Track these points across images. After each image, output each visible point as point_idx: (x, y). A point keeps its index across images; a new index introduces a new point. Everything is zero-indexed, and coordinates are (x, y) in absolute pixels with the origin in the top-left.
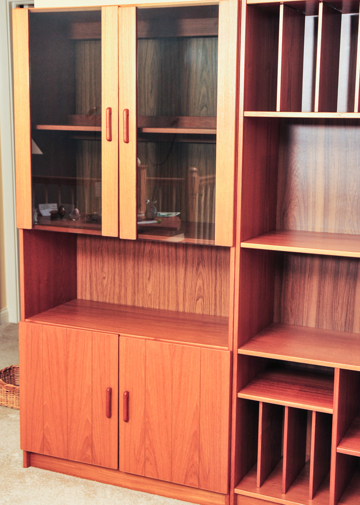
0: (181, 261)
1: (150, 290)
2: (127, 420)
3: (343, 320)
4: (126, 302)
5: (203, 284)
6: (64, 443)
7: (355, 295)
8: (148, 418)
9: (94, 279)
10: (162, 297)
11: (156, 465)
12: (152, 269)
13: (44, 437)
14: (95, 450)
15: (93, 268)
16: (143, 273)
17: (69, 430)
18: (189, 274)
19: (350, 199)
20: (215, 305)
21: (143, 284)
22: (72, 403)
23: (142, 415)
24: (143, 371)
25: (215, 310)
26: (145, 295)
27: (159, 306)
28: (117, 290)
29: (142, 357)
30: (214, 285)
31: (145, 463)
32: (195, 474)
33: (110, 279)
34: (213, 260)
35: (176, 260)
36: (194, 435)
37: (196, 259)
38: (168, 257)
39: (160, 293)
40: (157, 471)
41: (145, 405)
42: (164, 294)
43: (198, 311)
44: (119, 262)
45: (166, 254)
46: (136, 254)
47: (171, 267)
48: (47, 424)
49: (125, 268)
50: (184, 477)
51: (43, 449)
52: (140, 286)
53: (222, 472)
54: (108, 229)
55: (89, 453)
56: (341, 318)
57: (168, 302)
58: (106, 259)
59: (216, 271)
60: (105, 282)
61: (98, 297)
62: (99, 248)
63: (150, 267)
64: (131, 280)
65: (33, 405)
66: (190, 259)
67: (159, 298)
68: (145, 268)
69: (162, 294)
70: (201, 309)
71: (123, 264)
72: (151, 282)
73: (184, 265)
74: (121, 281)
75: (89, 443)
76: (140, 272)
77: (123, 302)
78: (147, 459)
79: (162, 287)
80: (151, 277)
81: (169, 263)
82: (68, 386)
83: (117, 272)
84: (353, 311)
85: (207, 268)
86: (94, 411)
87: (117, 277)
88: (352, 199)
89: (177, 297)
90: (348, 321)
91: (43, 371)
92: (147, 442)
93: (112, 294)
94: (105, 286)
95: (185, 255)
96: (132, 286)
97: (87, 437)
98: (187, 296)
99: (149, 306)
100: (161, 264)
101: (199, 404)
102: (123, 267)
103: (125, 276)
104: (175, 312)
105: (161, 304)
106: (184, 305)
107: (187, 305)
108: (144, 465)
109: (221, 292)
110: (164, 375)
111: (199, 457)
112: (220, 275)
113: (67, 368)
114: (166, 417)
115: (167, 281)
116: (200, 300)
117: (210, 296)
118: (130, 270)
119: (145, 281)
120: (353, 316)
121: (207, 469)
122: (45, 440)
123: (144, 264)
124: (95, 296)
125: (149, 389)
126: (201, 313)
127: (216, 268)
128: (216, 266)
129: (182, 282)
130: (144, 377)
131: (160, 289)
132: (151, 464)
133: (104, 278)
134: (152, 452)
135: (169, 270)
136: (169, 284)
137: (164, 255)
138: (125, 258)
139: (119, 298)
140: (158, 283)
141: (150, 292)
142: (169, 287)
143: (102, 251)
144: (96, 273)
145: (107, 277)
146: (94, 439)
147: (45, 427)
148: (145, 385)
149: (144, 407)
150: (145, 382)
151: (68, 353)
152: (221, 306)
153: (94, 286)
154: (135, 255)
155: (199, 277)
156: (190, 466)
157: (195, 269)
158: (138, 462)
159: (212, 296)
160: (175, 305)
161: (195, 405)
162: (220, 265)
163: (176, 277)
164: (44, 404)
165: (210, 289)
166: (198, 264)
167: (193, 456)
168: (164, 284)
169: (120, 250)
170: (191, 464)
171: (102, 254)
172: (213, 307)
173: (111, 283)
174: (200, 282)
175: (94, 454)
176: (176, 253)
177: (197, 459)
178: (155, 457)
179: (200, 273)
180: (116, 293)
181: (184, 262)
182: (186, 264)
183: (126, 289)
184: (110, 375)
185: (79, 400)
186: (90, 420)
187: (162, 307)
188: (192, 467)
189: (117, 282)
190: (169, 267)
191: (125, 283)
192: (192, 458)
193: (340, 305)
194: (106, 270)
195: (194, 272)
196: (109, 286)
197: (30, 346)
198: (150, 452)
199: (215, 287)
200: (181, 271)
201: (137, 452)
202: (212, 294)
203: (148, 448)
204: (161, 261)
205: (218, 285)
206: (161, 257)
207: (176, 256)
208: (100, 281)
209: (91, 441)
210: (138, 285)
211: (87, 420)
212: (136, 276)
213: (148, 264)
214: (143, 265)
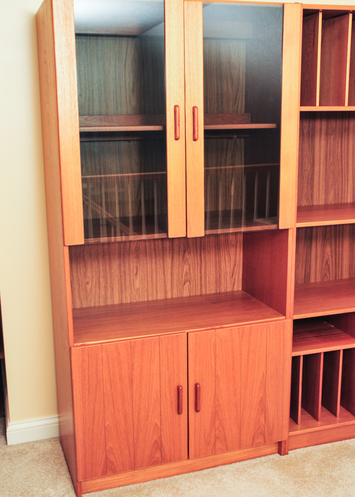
0: (168, 251)
1: (137, 284)
2: (197, 410)
3: (303, 274)
4: (113, 302)
5: (189, 269)
6: (130, 456)
7: (311, 253)
8: (218, 401)
9: (76, 286)
10: (150, 289)
11: (226, 440)
12: (139, 264)
13: (107, 458)
14: (164, 451)
15: (75, 275)
16: (130, 270)
17: (135, 441)
18: (176, 263)
19: (306, 177)
20: (201, 285)
21: (130, 281)
22: (139, 414)
23: (212, 400)
24: (213, 360)
25: (201, 289)
26: (133, 290)
27: (148, 298)
28: (103, 292)
29: (212, 346)
30: (199, 268)
31: (215, 442)
32: (261, 434)
33: (94, 283)
34: (198, 246)
35: (163, 251)
36: (260, 401)
37: (182, 247)
38: (155, 250)
39: (148, 286)
40: (226, 445)
41: (215, 390)
42: (152, 285)
43: (186, 294)
44: (103, 265)
45: (152, 247)
46: (122, 253)
47: (158, 259)
48: (110, 444)
49: (110, 269)
50: (251, 440)
51: (106, 471)
52: (128, 283)
53: (284, 423)
54: (175, 229)
55: (158, 455)
56: (302, 273)
57: (157, 292)
58: (88, 264)
59: (201, 254)
60: (89, 287)
61: (82, 304)
62: (80, 254)
63: (137, 263)
64: (117, 279)
65: (93, 431)
66: (176, 248)
67: (147, 290)
68: (132, 264)
69: (150, 286)
70: (188, 292)
71: (108, 265)
72: (138, 277)
73: (171, 255)
74: (106, 282)
75: (158, 446)
76: (127, 269)
77: (109, 303)
78: (217, 438)
79: (149, 279)
80: (139, 272)
81: (156, 256)
82: (134, 399)
83: (102, 274)
84: (310, 266)
85: (192, 254)
86: (162, 414)
87: (102, 280)
88: (307, 178)
89: (165, 286)
90: (306, 275)
91: (104, 392)
92: (217, 423)
93: (97, 297)
94: (88, 291)
95: (171, 245)
96: (119, 284)
97: (156, 441)
98: (175, 283)
99: (138, 300)
100: (148, 259)
101: (265, 373)
102: (108, 268)
103: (111, 277)
104: (164, 300)
105: (150, 296)
106: (172, 292)
107: (175, 291)
108: (215, 444)
109: (205, 273)
110: (233, 357)
111: (265, 418)
112: (205, 258)
113: (131, 381)
114: (235, 394)
115: (154, 273)
116: (187, 284)
117: (196, 278)
118: (115, 270)
119: (132, 278)
120: (310, 270)
121: (272, 425)
122: (108, 461)
123: (131, 261)
124: (78, 303)
125: (219, 374)
126: (188, 295)
127: (201, 252)
128: (201, 250)
129: (169, 270)
130: (213, 364)
131: (148, 282)
132: (221, 441)
133: (88, 283)
134: (221, 430)
135: (156, 262)
136: (157, 276)
137: (151, 249)
138: (110, 259)
139: (106, 299)
140: (146, 277)
141: (138, 287)
142: (156, 279)
143: (83, 256)
144: (79, 280)
145: (91, 281)
146: (163, 440)
147: (107, 448)
148: (215, 372)
149: (213, 393)
150: (215, 369)
151: (133, 365)
152: (206, 285)
153: (77, 293)
154: (120, 255)
155: (185, 263)
156: (257, 428)
157: (181, 256)
158: (209, 444)
159: (198, 278)
160: (163, 294)
161: (262, 374)
162: (204, 249)
163: (164, 267)
164: (106, 425)
165: (196, 272)
166: (184, 252)
167: (259, 419)
168: (152, 277)
169: (104, 252)
170: (258, 426)
171: (84, 259)
172: (199, 288)
173: (95, 287)
174: (186, 267)
175: (163, 454)
176: (163, 245)
177: (262, 420)
178: (225, 433)
179: (187, 259)
180: (101, 296)
181: (171, 252)
182: (172, 253)
183: (112, 289)
184: (179, 374)
185: (147, 407)
186: (159, 424)
187: (150, 299)
188: (258, 429)
189: (102, 284)
190: (156, 259)
191: (111, 283)
192: (259, 421)
193: (301, 263)
194: (89, 274)
195: (181, 259)
196: (94, 289)
197: (86, 371)
198: (220, 431)
199: (201, 269)
200: (168, 261)
201: (208, 435)
202: (198, 276)
203: (218, 428)
204: (148, 256)
205: (203, 267)
206: (148, 251)
207: (163, 248)
208: (83, 287)
209: (160, 443)
210: (125, 283)
211: (156, 424)
212: (123, 274)
213: (135, 260)
214: (129, 262)
